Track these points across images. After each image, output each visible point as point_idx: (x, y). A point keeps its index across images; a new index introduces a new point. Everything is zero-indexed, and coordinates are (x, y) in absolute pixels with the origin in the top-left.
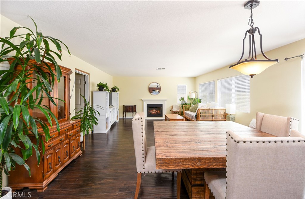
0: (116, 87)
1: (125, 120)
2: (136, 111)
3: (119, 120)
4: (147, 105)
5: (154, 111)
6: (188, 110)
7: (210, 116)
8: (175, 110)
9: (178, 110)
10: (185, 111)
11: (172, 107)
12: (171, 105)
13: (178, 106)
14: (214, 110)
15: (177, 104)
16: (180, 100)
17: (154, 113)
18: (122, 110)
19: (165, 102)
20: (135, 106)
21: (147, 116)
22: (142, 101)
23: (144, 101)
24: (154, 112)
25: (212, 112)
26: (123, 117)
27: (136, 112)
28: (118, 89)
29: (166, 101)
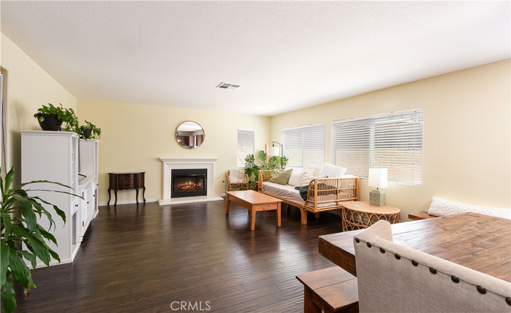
0: (91, 125)
1: (115, 209)
2: (145, 186)
3: (98, 211)
4: (173, 171)
5: (189, 184)
6: (266, 180)
7: (330, 193)
8: (234, 180)
9: (241, 181)
10: (265, 183)
11: (229, 173)
12: (225, 170)
13: (239, 172)
14: (339, 181)
15: (237, 169)
16: (246, 160)
18: (106, 184)
19: (213, 164)
20: (143, 174)
21: (173, 196)
22: (160, 163)
23: (165, 163)
24: (187, 187)
25: (336, 184)
26: (108, 203)
27: (144, 188)
28: (98, 132)
29: (214, 163)
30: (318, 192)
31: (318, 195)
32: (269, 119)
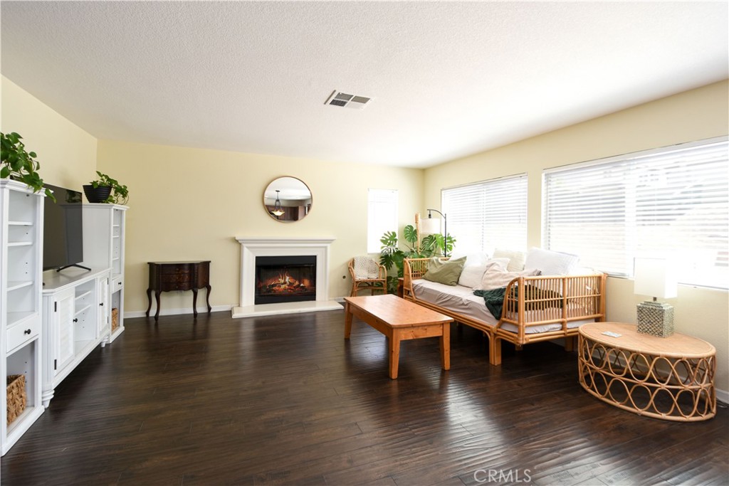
0: (109, 179)
1: (156, 325)
2: (210, 284)
3: (122, 329)
4: (258, 258)
5: (284, 282)
6: (416, 276)
7: (549, 304)
8: (361, 274)
9: (374, 277)
10: (417, 282)
11: (353, 263)
12: (348, 258)
13: (371, 261)
14: (566, 281)
15: (369, 256)
16: (382, 241)
17: (285, 289)
18: (142, 281)
19: (326, 247)
20: (206, 265)
21: (258, 301)
22: (235, 247)
23: (244, 245)
24: (283, 287)
25: (561, 289)
26: (147, 313)
27: (209, 289)
28: (123, 192)
29: (328, 245)
30: (526, 304)
31: (526, 310)
32: (422, 174)
